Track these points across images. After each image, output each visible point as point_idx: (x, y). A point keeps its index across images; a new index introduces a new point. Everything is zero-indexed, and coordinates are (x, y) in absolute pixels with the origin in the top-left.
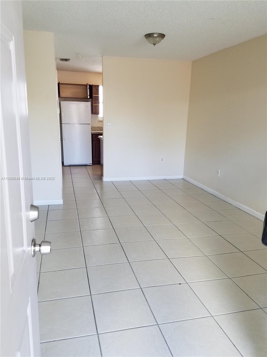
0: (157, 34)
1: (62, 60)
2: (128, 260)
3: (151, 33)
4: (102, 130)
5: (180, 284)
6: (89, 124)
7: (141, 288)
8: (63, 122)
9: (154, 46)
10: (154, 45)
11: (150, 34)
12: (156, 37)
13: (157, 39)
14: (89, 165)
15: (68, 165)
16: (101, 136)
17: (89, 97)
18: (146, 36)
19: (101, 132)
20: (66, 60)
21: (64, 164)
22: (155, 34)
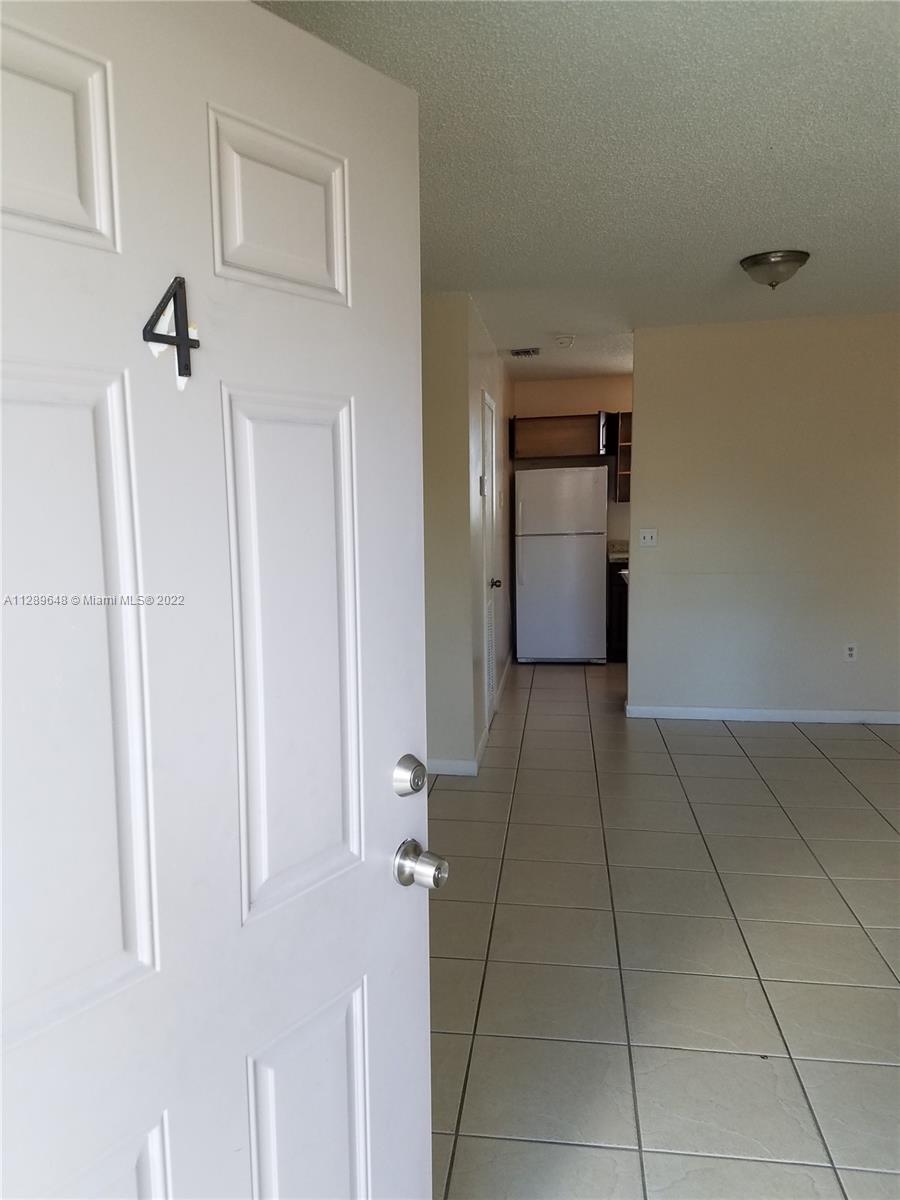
0: (779, 254)
1: (517, 353)
2: (619, 963)
3: (758, 253)
4: (627, 552)
5: (763, 1057)
6: (599, 533)
7: (629, 1046)
8: (519, 531)
9: (773, 289)
10: (773, 286)
11: (756, 256)
12: (775, 262)
13: (781, 268)
14: (595, 661)
15: (529, 661)
16: (626, 572)
17: (602, 452)
18: (742, 262)
19: (626, 556)
20: (527, 352)
21: (517, 659)
22: (773, 255)
